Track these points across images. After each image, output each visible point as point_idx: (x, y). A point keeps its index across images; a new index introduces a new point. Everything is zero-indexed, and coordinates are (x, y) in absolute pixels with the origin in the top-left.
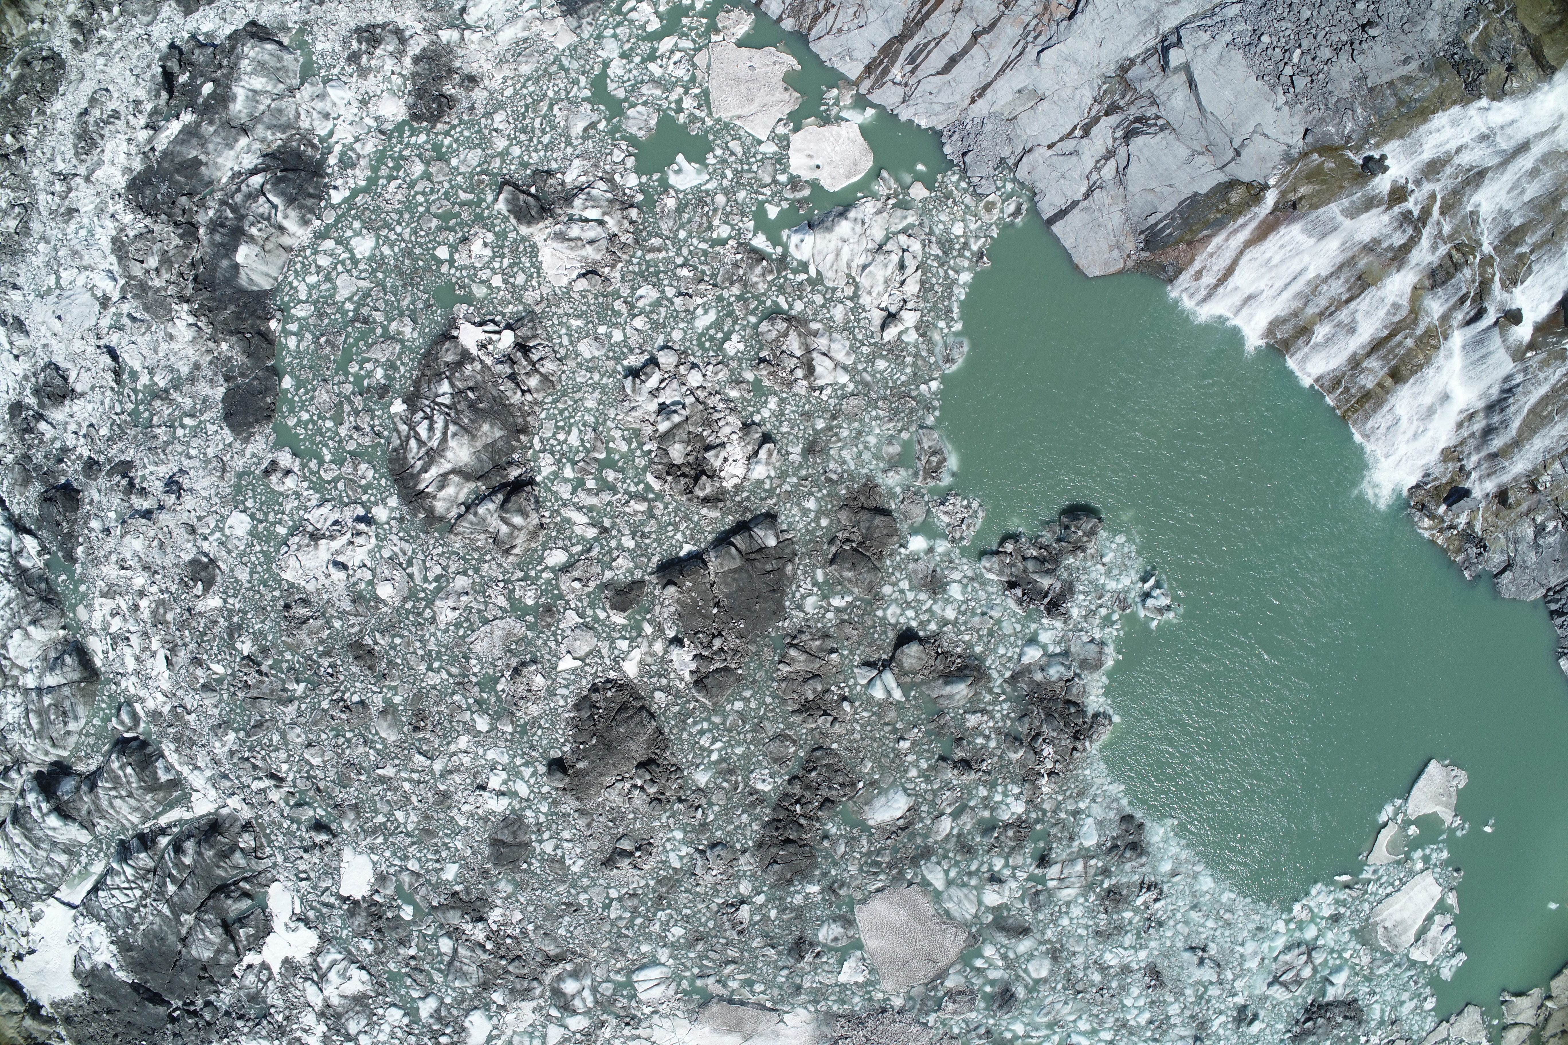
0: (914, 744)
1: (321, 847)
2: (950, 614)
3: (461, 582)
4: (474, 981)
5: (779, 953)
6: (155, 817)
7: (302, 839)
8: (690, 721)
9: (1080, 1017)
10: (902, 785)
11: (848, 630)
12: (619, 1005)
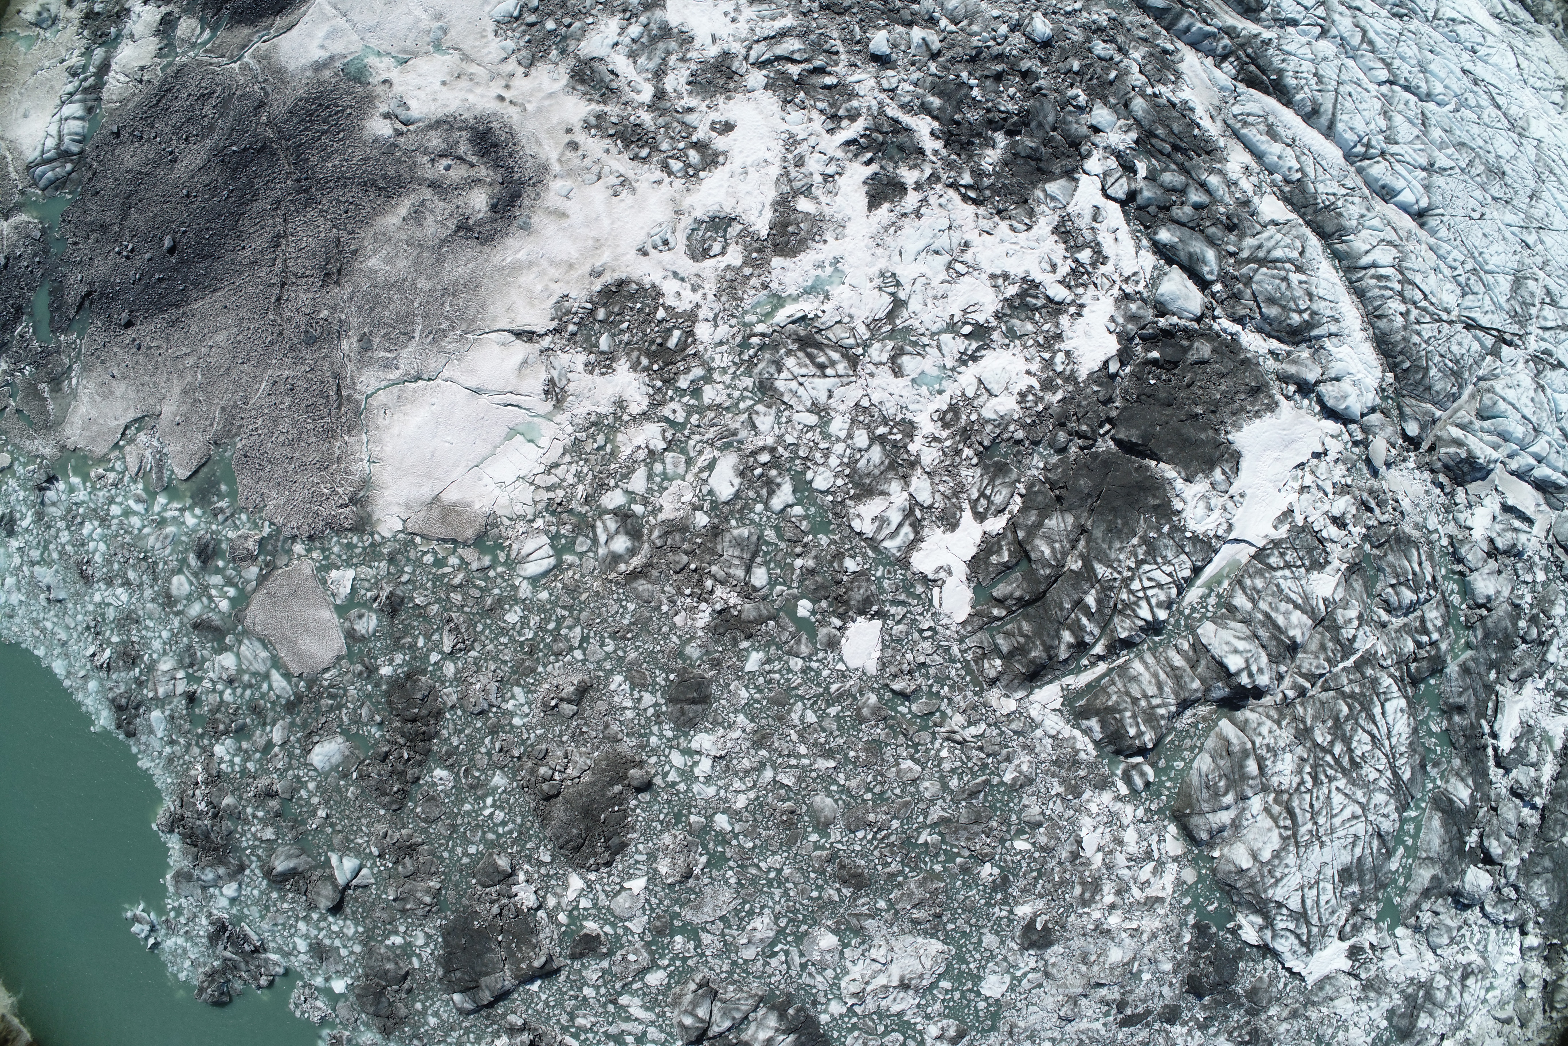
0: (314, 813)
1: (901, 671)
2: (302, 925)
3: (749, 953)
4: (728, 537)
5: (412, 599)
6: (1110, 671)
7: (927, 676)
8: (515, 835)
9: (140, 530)
10: (319, 775)
11: (385, 916)
12: (568, 527)
